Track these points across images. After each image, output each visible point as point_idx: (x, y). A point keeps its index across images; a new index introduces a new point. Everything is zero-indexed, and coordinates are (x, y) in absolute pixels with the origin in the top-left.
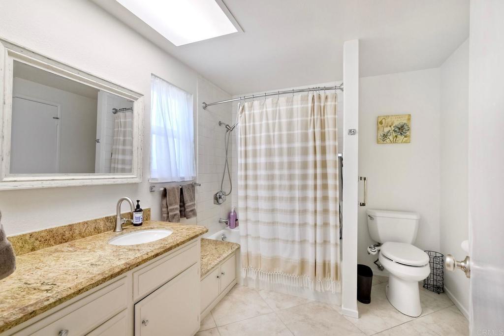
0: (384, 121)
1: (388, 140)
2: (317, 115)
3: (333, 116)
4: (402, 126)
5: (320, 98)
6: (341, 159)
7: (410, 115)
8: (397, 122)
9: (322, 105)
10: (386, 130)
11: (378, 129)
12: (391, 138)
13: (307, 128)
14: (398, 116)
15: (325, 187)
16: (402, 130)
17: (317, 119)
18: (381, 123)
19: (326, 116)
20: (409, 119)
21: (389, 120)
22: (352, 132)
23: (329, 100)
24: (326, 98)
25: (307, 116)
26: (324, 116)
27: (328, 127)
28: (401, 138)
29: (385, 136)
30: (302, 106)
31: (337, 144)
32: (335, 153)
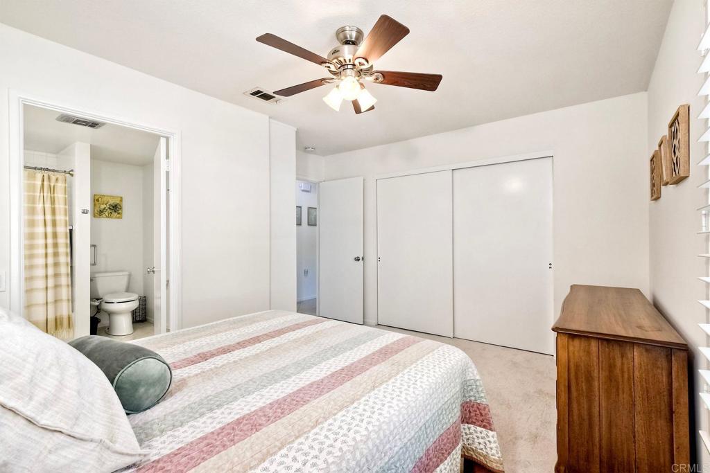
0: (100, 199)
1: (104, 215)
2: (48, 193)
3: (63, 196)
4: (116, 206)
5: (49, 178)
6: (71, 231)
7: (121, 198)
8: (112, 202)
9: (52, 185)
10: (102, 207)
11: (95, 205)
12: (107, 213)
13: (34, 202)
14: (113, 197)
15: (56, 254)
16: (116, 208)
17: (47, 197)
18: (98, 200)
19: (56, 195)
20: (121, 201)
21: (105, 199)
22: (84, 212)
23: (60, 181)
24: (57, 179)
25: (34, 191)
26: (54, 193)
27: (59, 204)
28: (115, 214)
29: (101, 212)
30: (29, 182)
31: (68, 218)
32: (66, 226)
